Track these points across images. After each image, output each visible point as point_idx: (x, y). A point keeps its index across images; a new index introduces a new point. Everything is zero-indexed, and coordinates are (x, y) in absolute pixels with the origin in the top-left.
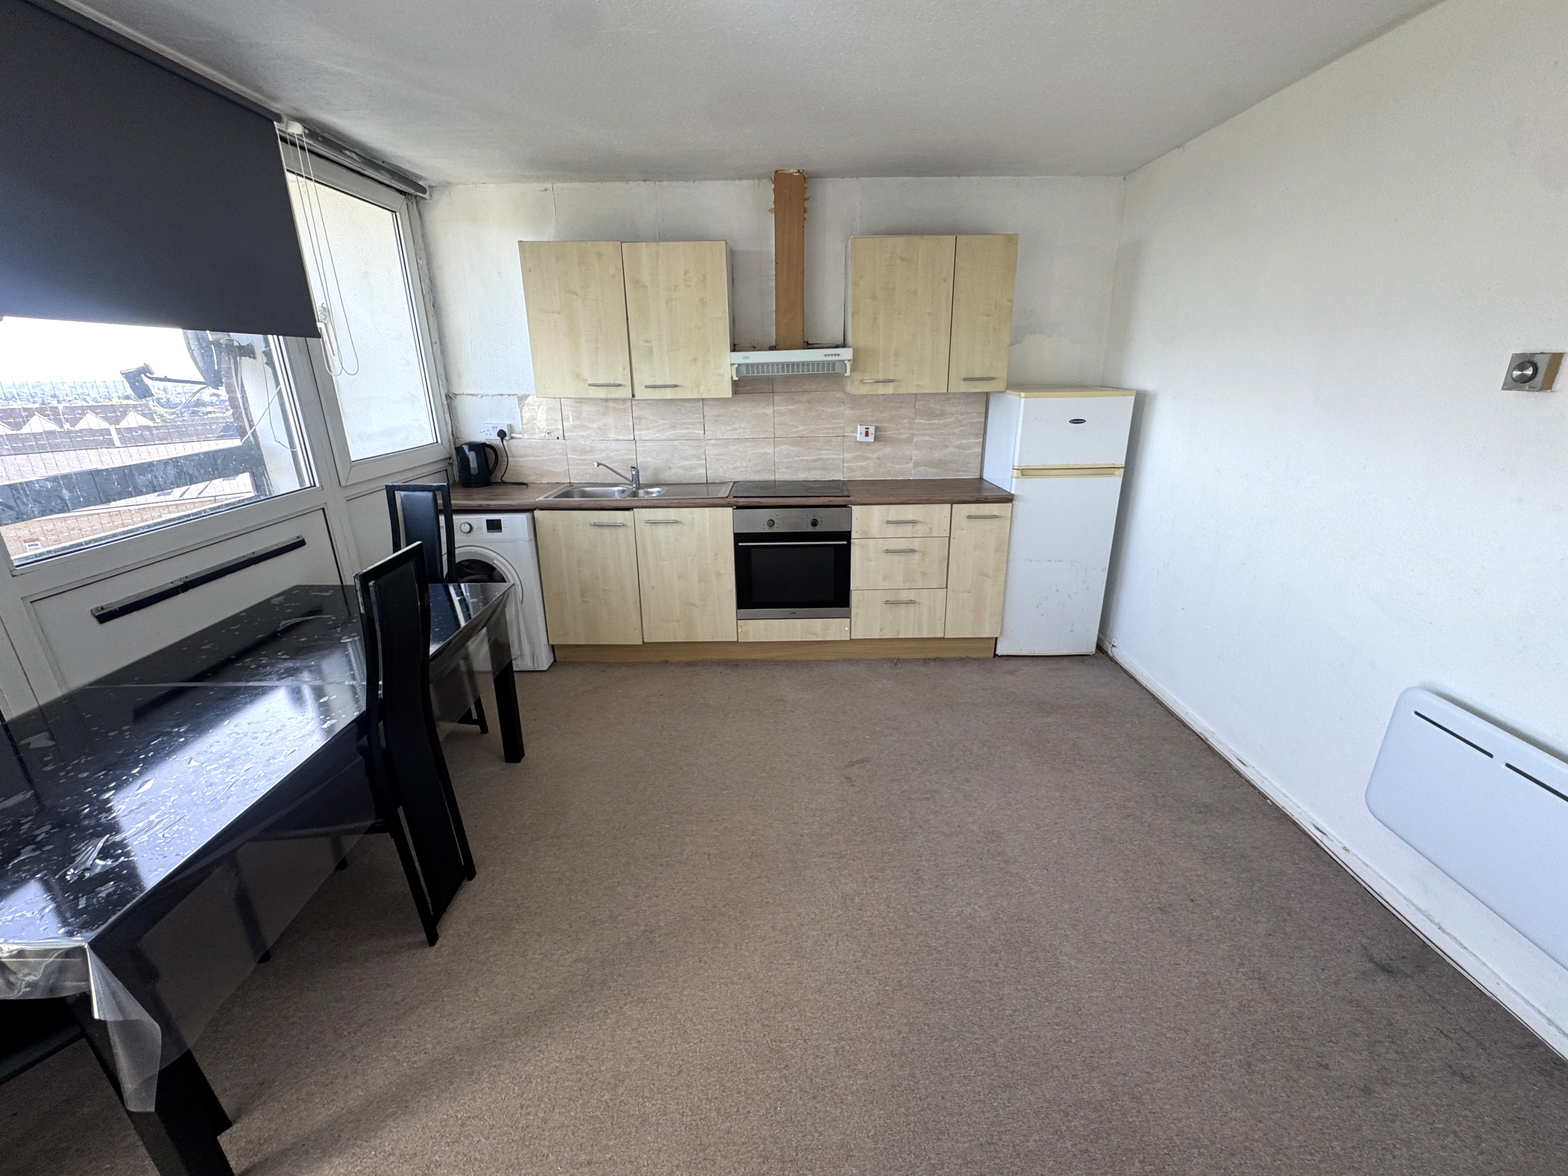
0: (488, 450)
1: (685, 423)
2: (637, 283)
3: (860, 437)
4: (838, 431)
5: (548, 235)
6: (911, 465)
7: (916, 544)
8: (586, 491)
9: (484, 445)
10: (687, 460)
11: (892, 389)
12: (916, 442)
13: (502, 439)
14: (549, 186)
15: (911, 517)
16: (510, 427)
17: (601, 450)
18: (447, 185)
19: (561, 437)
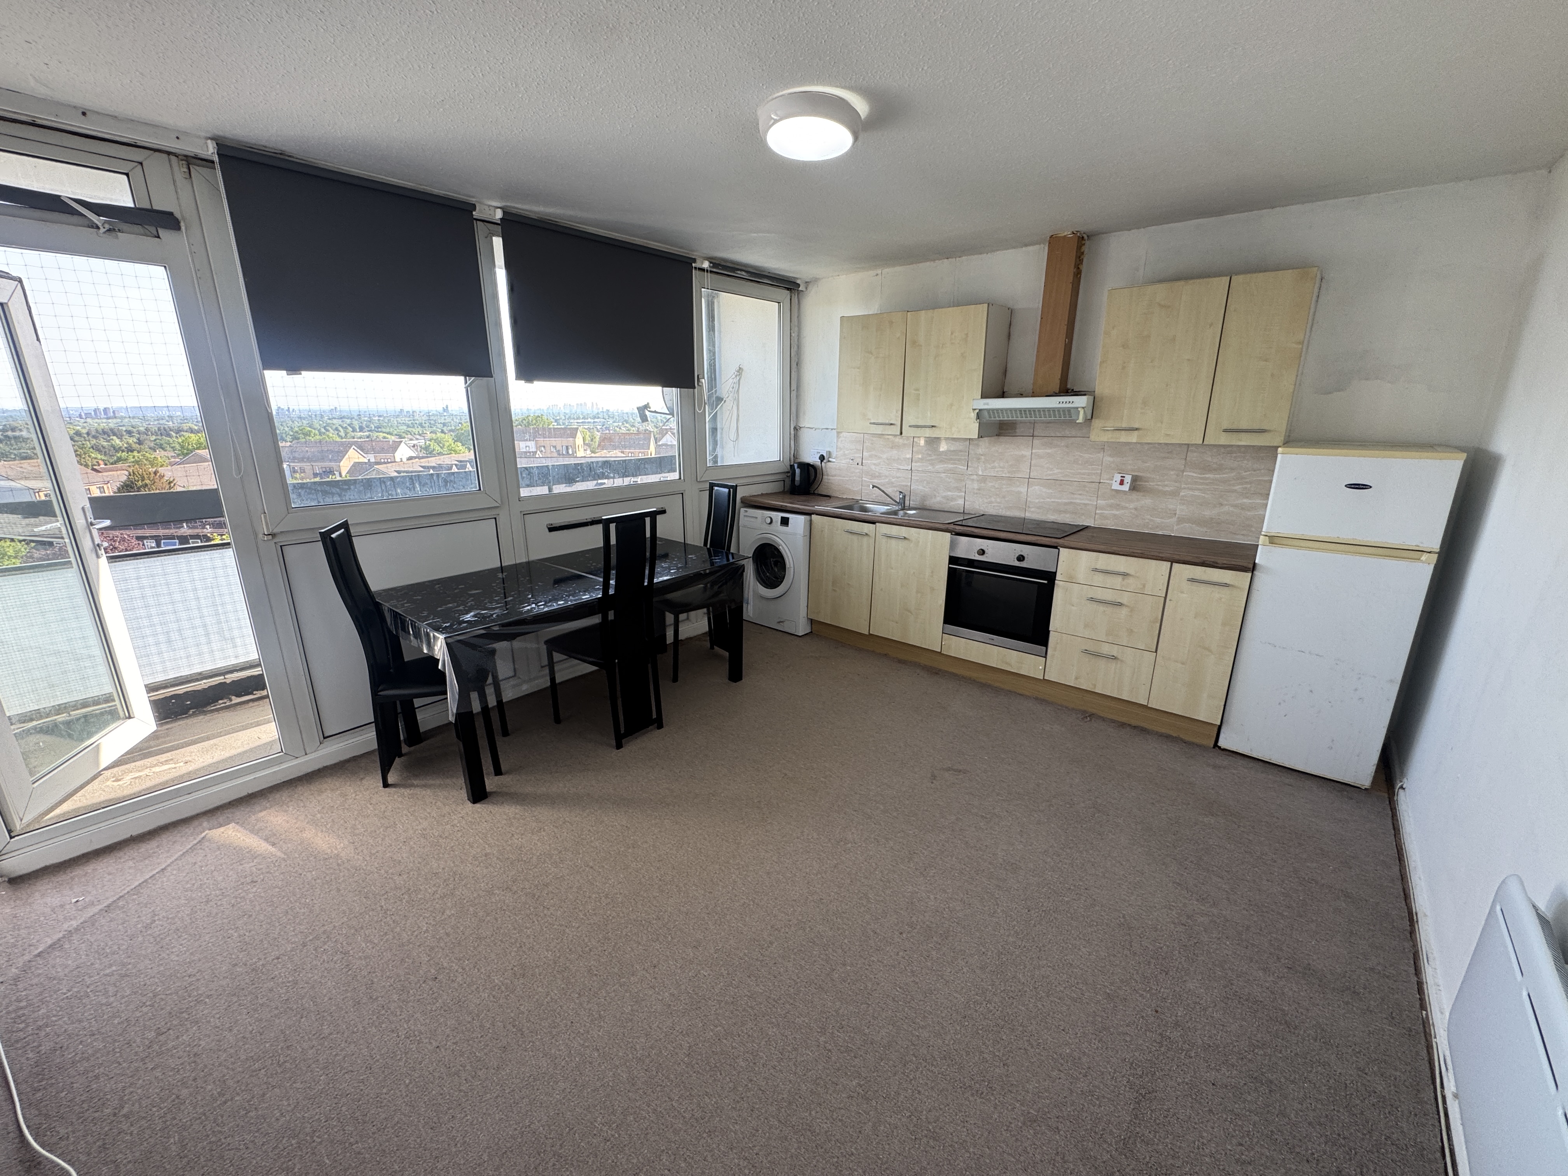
0: (811, 469)
1: (951, 459)
2: (914, 343)
3: (1116, 486)
4: (1094, 477)
5: (873, 310)
6: (1174, 519)
7: (1125, 598)
8: (866, 507)
9: (808, 465)
10: (950, 491)
11: (1136, 437)
12: (1183, 496)
13: (822, 461)
14: (879, 272)
15: (1122, 569)
16: (829, 453)
17: (886, 477)
18: (816, 280)
19: (860, 464)
